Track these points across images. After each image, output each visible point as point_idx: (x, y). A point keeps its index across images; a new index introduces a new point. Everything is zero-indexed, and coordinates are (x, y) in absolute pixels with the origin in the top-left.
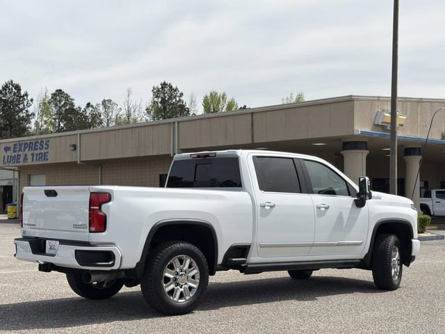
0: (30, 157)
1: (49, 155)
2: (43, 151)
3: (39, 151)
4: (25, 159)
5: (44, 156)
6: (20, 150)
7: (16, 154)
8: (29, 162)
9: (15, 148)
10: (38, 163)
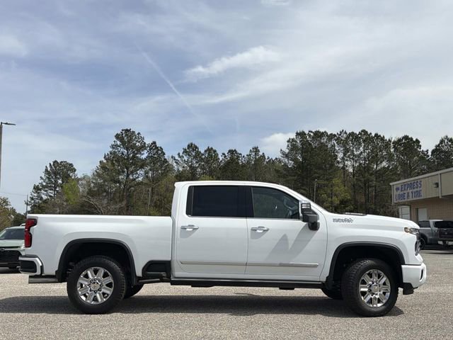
0: (410, 194)
1: (422, 192)
2: (418, 189)
3: (416, 190)
4: (408, 196)
5: (418, 193)
6: (405, 189)
7: (402, 192)
8: (411, 199)
9: (402, 188)
10: (415, 199)
